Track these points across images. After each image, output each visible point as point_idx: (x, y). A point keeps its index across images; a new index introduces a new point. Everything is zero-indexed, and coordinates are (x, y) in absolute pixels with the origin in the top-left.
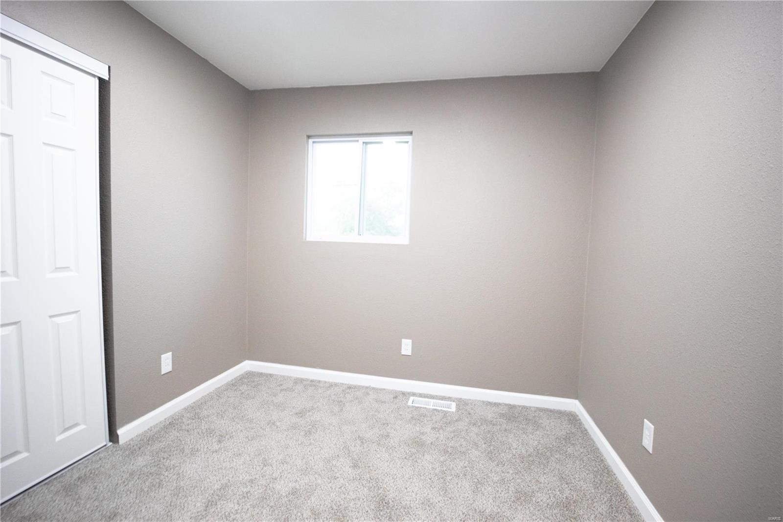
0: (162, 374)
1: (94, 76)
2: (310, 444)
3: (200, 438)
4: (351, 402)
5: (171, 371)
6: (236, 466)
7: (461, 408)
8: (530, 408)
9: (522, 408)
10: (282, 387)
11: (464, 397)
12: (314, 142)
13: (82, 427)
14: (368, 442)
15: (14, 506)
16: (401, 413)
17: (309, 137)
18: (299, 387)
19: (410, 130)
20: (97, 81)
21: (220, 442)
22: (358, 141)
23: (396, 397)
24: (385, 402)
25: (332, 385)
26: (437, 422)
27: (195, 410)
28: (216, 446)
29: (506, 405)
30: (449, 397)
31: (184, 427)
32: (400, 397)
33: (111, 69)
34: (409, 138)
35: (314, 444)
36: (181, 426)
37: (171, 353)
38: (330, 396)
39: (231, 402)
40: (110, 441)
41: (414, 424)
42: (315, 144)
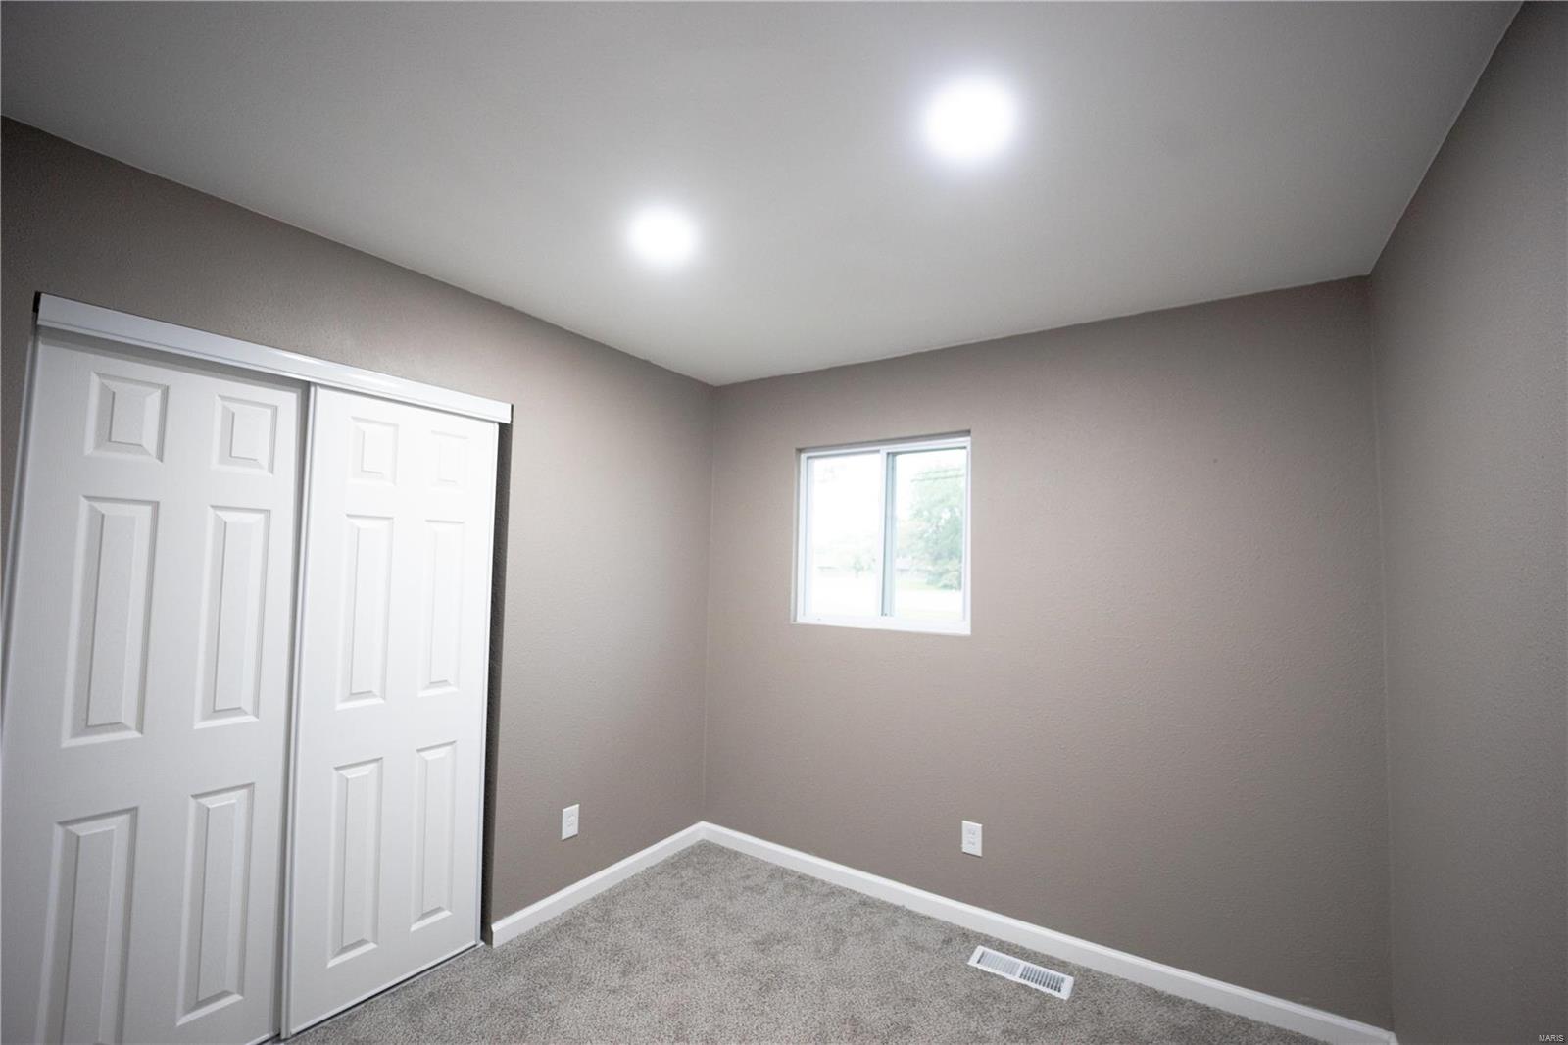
0: (564, 838)
1: (493, 422)
2: (763, 1013)
3: (599, 961)
4: (858, 935)
5: (576, 836)
6: (635, 1027)
7: (1083, 994)
8: (1259, 1027)
9: (1236, 1024)
10: (748, 883)
11: (1096, 967)
12: (808, 458)
13: (446, 913)
14: (865, 1034)
15: (351, 1019)
16: (949, 980)
17: (800, 451)
18: (776, 888)
19: (968, 428)
20: (497, 427)
21: (624, 974)
22: (878, 451)
23: (947, 942)
24: (923, 949)
25: (833, 893)
26: (1018, 1019)
27: (605, 905)
28: (616, 982)
29: (1196, 1006)
30: (1064, 962)
31: (584, 935)
32: (957, 943)
33: (515, 408)
34: (966, 441)
35: (768, 1014)
36: (580, 932)
37: (577, 806)
38: (824, 915)
39: (661, 898)
40: (483, 938)
41: (970, 1013)
42: (810, 461)
